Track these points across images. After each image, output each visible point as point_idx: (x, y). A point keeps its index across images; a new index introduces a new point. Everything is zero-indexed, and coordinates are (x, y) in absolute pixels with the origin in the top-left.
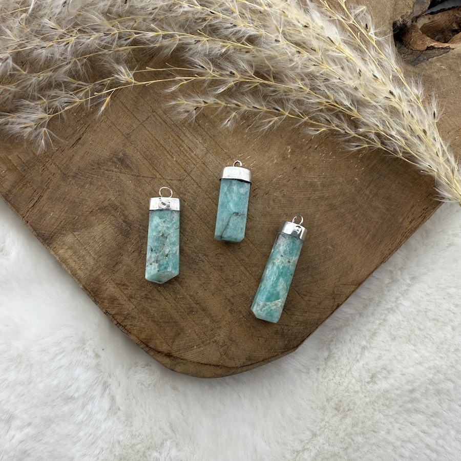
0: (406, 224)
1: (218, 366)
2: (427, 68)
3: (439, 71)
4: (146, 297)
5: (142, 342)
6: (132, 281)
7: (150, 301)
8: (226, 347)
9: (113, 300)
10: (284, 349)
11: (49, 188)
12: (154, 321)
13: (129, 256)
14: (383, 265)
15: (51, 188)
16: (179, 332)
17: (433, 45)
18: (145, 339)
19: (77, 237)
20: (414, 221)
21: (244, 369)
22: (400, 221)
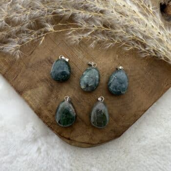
1: (89, 143)
10: (115, 137)
11: (21, 72)
16: (73, 130)
18: (60, 132)
19: (32, 91)
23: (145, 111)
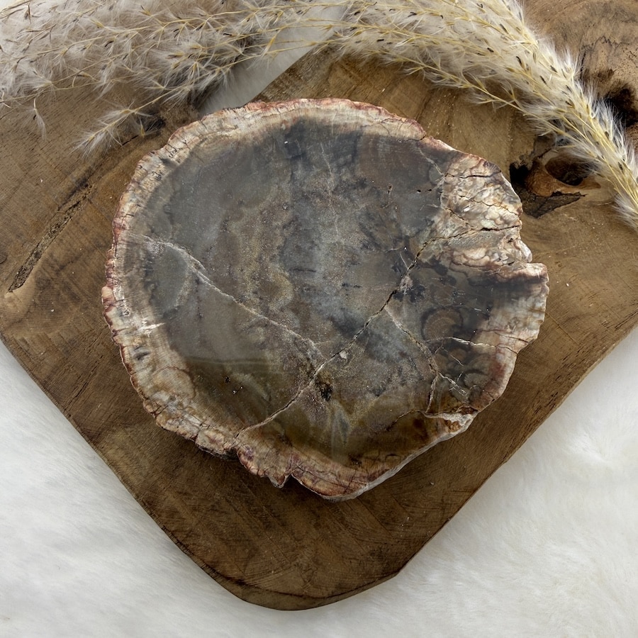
0: (531, 413)
1: (301, 596)
2: (552, 219)
3: (568, 222)
4: (213, 509)
5: (207, 565)
6: (196, 489)
7: (217, 514)
8: (311, 571)
9: (173, 513)
10: (382, 574)
11: (95, 374)
12: (223, 539)
13: (193, 457)
14: (504, 466)
15: (98, 373)
16: (253, 554)
17: (559, 190)
18: (212, 562)
19: (129, 434)
20: (540, 411)
21: (333, 599)
22: (524, 410)
23: (475, 490)
